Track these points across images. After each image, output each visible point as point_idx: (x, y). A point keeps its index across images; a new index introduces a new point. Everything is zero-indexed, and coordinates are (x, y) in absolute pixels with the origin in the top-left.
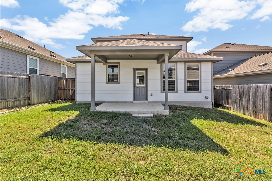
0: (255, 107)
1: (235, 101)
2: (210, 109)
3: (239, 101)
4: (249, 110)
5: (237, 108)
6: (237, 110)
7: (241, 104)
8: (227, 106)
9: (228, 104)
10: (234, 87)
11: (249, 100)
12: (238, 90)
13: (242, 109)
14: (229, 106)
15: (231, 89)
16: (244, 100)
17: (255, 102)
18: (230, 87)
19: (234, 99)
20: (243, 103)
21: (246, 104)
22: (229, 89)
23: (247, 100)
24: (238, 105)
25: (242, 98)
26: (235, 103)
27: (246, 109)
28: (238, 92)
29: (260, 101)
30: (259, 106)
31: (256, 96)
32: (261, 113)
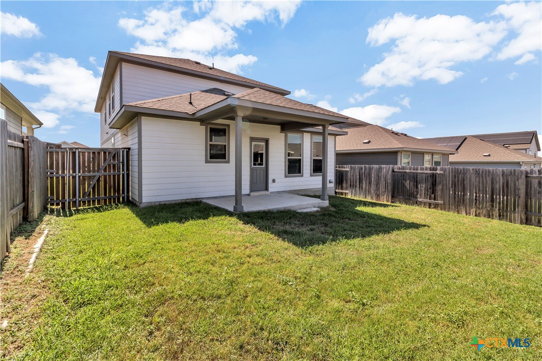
0: (378, 189)
1: (353, 185)
2: (333, 196)
3: (358, 183)
4: (371, 193)
5: (356, 192)
6: (355, 194)
7: (361, 187)
8: (341, 191)
9: (342, 188)
10: (351, 168)
11: (370, 183)
12: (357, 171)
13: (362, 194)
14: (344, 191)
15: (348, 169)
16: (364, 182)
17: (377, 184)
18: (344, 168)
19: (352, 182)
20: (364, 186)
21: (367, 187)
22: (343, 169)
23: (368, 182)
24: (357, 189)
25: (362, 180)
26: (352, 186)
28: (358, 174)
29: (382, 183)
30: (382, 189)
31: (378, 177)
32: (384, 195)
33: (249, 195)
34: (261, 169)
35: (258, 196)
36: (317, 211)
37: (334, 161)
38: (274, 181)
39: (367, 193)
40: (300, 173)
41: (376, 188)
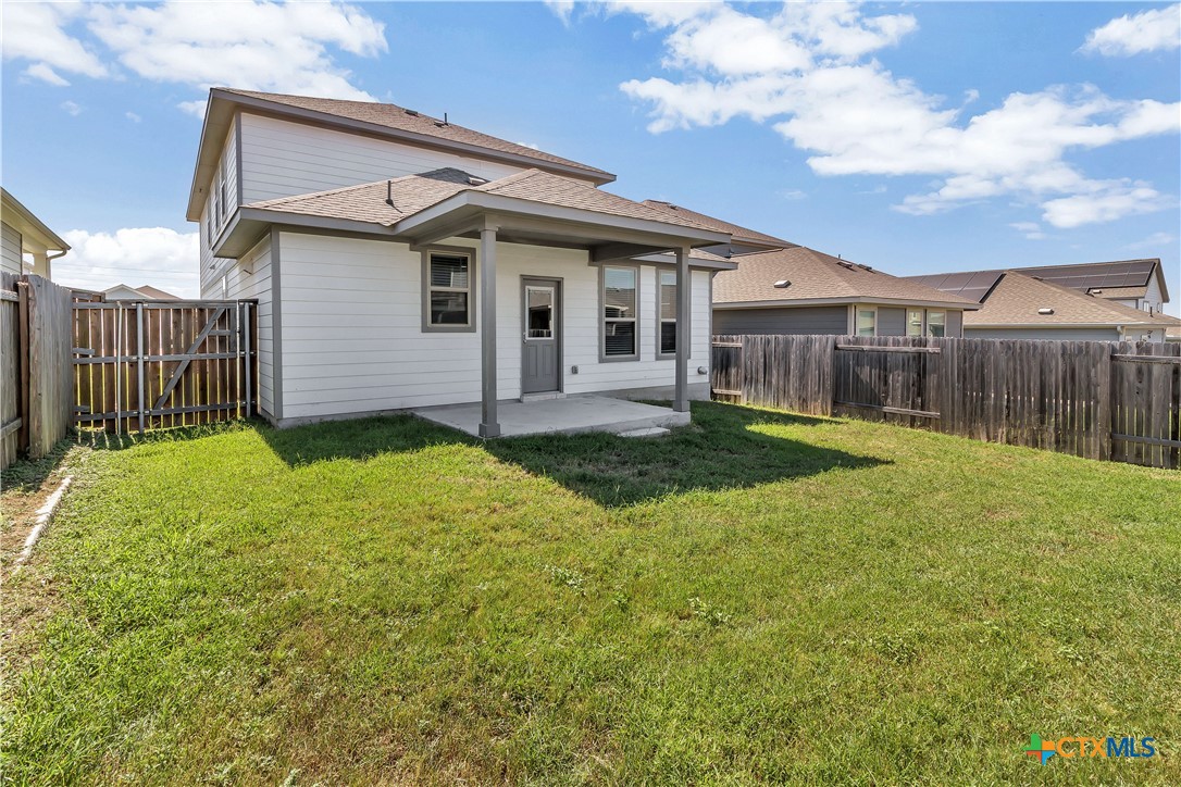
0: (803, 385)
1: (752, 378)
2: (706, 402)
3: (761, 375)
4: (789, 396)
5: (757, 394)
6: (756, 399)
7: (767, 383)
8: (725, 392)
9: (728, 386)
10: (748, 341)
11: (787, 373)
12: (759, 347)
13: (771, 396)
14: (733, 392)
15: (740, 345)
16: (774, 372)
17: (802, 377)
18: (733, 341)
19: (749, 371)
20: (774, 381)
21: (781, 383)
22: (731, 344)
23: (782, 372)
24: (761, 387)
25: (770, 367)
26: (749, 380)
27: (781, 393)
28: (761, 353)
29: (813, 374)
30: (812, 386)
31: (804, 361)
32: (816, 400)
33: (519, 401)
34: (546, 344)
35: (539, 403)
36: (664, 435)
37: (708, 326)
38: (575, 370)
39: (781, 394)
40: (633, 353)
41: (800, 385)
